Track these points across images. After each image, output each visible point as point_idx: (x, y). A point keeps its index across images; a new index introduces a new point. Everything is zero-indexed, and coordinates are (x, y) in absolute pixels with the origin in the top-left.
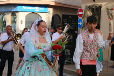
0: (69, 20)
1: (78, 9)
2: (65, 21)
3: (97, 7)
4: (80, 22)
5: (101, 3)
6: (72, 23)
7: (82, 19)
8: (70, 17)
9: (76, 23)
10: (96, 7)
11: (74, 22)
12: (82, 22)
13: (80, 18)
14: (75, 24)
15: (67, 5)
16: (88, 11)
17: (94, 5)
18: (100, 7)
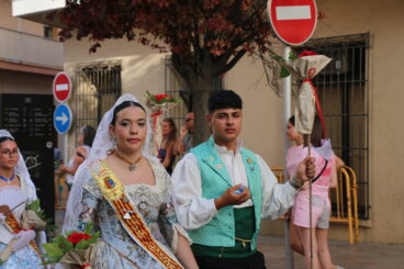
0: (25, 109)
1: (53, 77)
2: (11, 114)
3: (109, 68)
4: (61, 115)
5: (119, 58)
6: (34, 118)
7: (66, 105)
8: (28, 100)
9: (47, 118)
10: (106, 68)
11: (40, 115)
12: (68, 116)
13: (59, 103)
14: (44, 120)
15: (20, 64)
16: (85, 80)
17: (99, 64)
18: (117, 69)
